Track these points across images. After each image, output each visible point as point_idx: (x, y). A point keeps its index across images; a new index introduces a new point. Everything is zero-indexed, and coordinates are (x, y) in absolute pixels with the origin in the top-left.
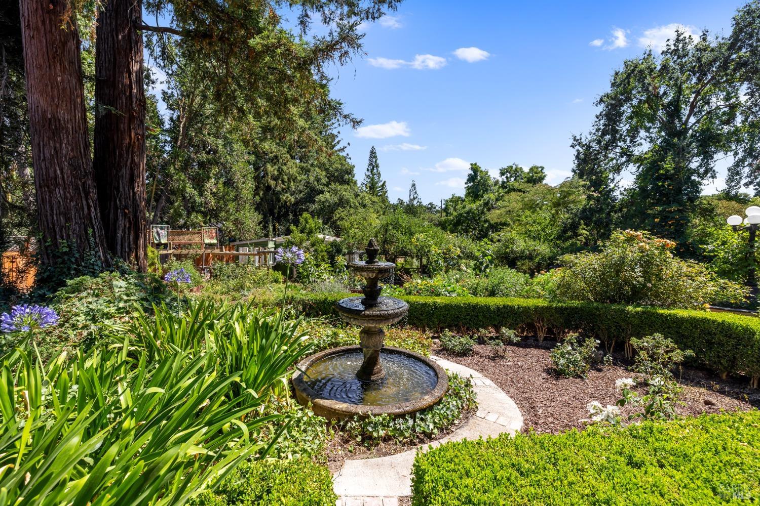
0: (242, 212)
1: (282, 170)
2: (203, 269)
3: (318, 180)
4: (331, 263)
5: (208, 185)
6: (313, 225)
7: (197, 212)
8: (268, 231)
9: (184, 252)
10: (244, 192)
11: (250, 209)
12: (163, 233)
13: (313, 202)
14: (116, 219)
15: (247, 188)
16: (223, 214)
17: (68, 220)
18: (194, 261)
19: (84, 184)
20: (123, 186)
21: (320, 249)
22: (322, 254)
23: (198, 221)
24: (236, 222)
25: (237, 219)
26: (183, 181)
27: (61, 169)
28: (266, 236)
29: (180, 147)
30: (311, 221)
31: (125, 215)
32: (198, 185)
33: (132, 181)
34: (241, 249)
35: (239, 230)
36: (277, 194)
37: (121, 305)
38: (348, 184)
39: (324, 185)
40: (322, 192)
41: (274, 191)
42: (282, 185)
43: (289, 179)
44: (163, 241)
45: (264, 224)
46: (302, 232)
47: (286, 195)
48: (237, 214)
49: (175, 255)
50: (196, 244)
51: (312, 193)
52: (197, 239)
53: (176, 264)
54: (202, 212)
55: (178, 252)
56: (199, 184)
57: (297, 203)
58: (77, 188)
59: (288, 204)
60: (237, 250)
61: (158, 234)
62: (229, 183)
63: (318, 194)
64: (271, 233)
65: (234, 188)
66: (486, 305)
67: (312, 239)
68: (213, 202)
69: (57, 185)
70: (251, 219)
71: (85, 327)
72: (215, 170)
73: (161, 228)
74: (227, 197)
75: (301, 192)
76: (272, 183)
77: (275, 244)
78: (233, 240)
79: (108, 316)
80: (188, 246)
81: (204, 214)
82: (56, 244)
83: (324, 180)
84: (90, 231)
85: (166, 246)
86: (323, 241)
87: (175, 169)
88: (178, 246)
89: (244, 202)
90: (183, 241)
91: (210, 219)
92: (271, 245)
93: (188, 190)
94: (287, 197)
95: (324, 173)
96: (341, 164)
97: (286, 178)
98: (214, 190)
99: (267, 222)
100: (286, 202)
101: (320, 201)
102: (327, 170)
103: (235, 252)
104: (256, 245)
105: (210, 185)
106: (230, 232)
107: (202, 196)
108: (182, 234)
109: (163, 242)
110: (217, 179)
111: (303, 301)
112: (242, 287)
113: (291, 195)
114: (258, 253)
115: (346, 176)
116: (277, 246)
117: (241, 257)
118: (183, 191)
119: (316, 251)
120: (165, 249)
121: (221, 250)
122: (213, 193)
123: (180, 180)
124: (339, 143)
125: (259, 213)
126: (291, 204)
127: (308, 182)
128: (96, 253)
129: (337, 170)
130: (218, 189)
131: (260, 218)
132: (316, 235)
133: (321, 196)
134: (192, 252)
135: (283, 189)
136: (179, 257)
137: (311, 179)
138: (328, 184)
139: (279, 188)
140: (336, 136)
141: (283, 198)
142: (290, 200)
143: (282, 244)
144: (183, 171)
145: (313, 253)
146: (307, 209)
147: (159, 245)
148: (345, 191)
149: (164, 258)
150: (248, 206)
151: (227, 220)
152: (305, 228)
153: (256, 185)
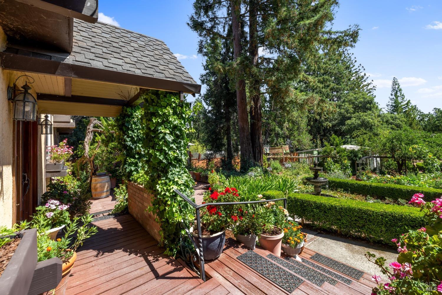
0: (301, 136)
2: (283, 164)
3: (347, 111)
4: (341, 164)
5: (285, 125)
6: (338, 142)
7: (281, 138)
8: (317, 144)
9: (276, 157)
10: (302, 125)
11: (306, 133)
12: (268, 149)
13: (344, 125)
15: (303, 123)
16: (292, 137)
17: (246, 152)
18: (280, 160)
19: (249, 142)
20: (257, 141)
21: (343, 155)
23: (281, 142)
24: (299, 141)
25: (299, 139)
27: (245, 139)
28: (316, 147)
29: (273, 111)
30: (337, 139)
31: (258, 149)
33: (259, 139)
34: (300, 155)
35: (300, 144)
36: (321, 123)
37: (260, 174)
38: (370, 110)
40: (350, 118)
41: (319, 121)
42: (324, 117)
44: (268, 152)
45: (314, 140)
46: (331, 145)
47: (327, 122)
48: (299, 137)
49: (272, 158)
50: (280, 153)
51: (343, 119)
52: (281, 150)
53: (273, 162)
55: (274, 156)
56: (281, 126)
57: (334, 126)
58: (248, 144)
60: (299, 156)
61: (266, 149)
64: (319, 145)
65: (297, 124)
66: (400, 189)
67: (338, 149)
68: (287, 132)
69: (244, 143)
70: (306, 139)
73: (267, 147)
74: (294, 129)
75: (336, 119)
76: (318, 117)
77: (318, 152)
78: (297, 150)
79: (257, 176)
80: (277, 154)
81: (284, 138)
82: (244, 158)
83: (352, 110)
84: (251, 154)
85: (269, 154)
86: (345, 150)
87: (271, 120)
88: (274, 154)
89: (302, 130)
90: (275, 152)
91: (287, 140)
92: (315, 153)
93: (276, 129)
94: (327, 124)
95: (351, 106)
96: (363, 98)
99: (316, 139)
100: (327, 127)
101: (348, 124)
102: (353, 104)
103: (297, 157)
104: (307, 153)
105: (286, 124)
106: (295, 146)
107: (282, 130)
108: (275, 149)
110: (288, 122)
113: (330, 122)
114: (308, 157)
115: (368, 105)
116: (319, 153)
117: (300, 159)
118: (274, 130)
119: (340, 156)
120: (269, 155)
121: (291, 156)
122: (287, 128)
123: (273, 125)
124: (365, 81)
125: (311, 135)
126: (330, 127)
127: (341, 113)
128: (252, 160)
129: (360, 103)
130: (289, 126)
131: (311, 137)
132: (341, 147)
133: (349, 121)
134: (279, 156)
135: (325, 119)
136: (274, 159)
137: (342, 111)
138: (354, 113)
139: (323, 119)
140: (363, 77)
141: (325, 124)
142: (329, 125)
143: (321, 152)
144: (274, 120)
145: (338, 157)
146: (340, 130)
147: (266, 154)
148: (366, 116)
149: (269, 159)
150: (304, 132)
151: (294, 140)
152: (333, 143)
153: (308, 120)
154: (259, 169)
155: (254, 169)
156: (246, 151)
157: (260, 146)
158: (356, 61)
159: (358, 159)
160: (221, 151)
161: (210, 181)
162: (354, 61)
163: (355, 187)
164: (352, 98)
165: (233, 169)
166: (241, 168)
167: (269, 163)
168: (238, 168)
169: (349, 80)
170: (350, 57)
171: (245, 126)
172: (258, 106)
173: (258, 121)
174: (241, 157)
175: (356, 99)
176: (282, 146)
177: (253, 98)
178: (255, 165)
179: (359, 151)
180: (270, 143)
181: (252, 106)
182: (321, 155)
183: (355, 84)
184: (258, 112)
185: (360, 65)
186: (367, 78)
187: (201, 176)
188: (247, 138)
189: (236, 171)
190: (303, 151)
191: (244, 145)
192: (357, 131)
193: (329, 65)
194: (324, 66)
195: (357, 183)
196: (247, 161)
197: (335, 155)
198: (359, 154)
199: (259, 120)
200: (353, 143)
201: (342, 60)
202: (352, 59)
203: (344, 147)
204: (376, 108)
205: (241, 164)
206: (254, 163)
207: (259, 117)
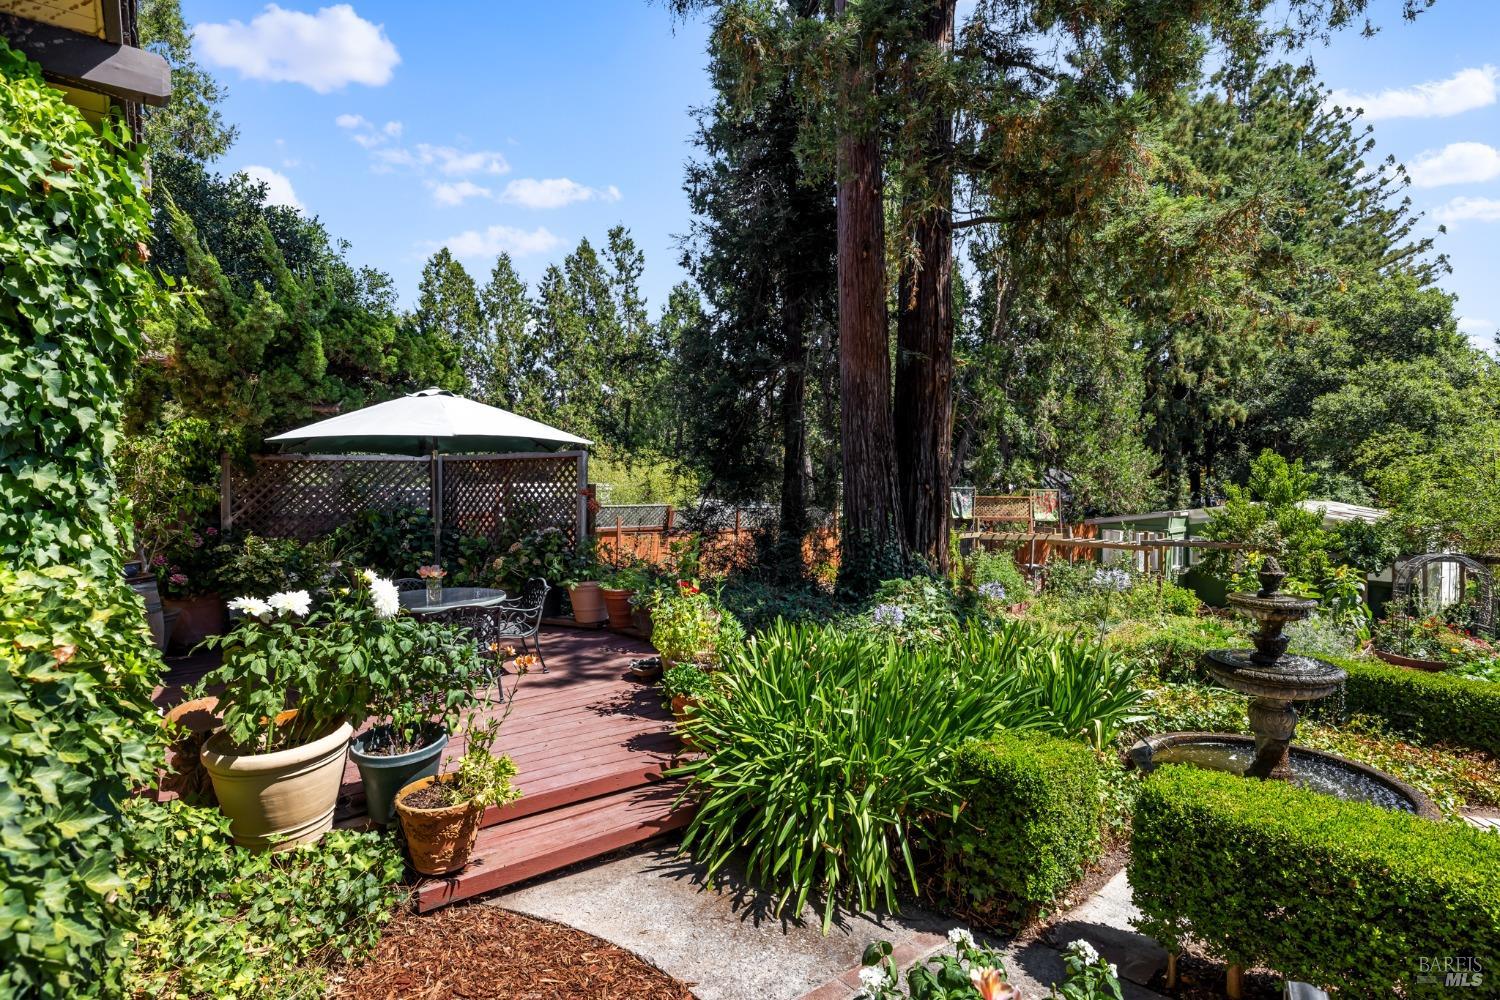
0: (1114, 452)
1: (1216, 343)
2: (1031, 571)
3: (1323, 355)
4: (1315, 582)
5: (1044, 402)
6: (1289, 483)
7: (1023, 458)
8: (1177, 492)
9: (999, 536)
10: (1120, 407)
11: (1132, 444)
12: (966, 500)
13: (1305, 412)
14: (916, 498)
15: (1125, 399)
16: (1074, 457)
17: (870, 503)
18: (1016, 553)
19: (886, 457)
20: (925, 453)
21: (1307, 543)
22: (1313, 554)
23: (1024, 475)
24: (1100, 474)
25: (1102, 468)
26: (999, 402)
27: (866, 441)
28: (1173, 503)
29: (996, 336)
30: (1283, 471)
31: (926, 491)
32: (1025, 405)
33: (935, 442)
34: (1107, 533)
35: (1106, 490)
36: (1200, 402)
37: (933, 615)
38: (1430, 353)
39: (1344, 365)
40: (1333, 386)
41: (1193, 394)
42: (1216, 378)
43: (1233, 364)
44: (966, 515)
45: (1166, 473)
46: (1256, 497)
47: (1226, 402)
48: (1102, 458)
49: (983, 542)
50: (1019, 521)
51: (1303, 390)
52: (1021, 511)
53: (984, 559)
54: (1031, 456)
55: (988, 536)
56: (1026, 402)
57: (1256, 419)
58: (879, 464)
59: (1232, 423)
60: (1099, 536)
61: (959, 504)
62: (1085, 392)
63: (1323, 392)
64: (1185, 496)
65: (1096, 401)
67: (1285, 516)
68: (1052, 436)
69: (861, 461)
70: (1134, 465)
71: (903, 634)
72: (1057, 371)
73: (963, 493)
74: (1081, 424)
75: (1269, 390)
76: (1189, 378)
77: (1186, 524)
78: (1092, 512)
79: (922, 625)
80: (1004, 525)
81: (1036, 460)
82: (858, 533)
83: (1343, 351)
84: (891, 516)
85: (969, 524)
86: (1317, 520)
88: (989, 525)
89: (1120, 428)
90: (997, 516)
91: (1047, 470)
92: (1177, 527)
93: (1007, 417)
94: (1229, 407)
95: (1344, 333)
97: (1224, 360)
98: (1056, 412)
99: (1174, 471)
100: (1225, 419)
101: (1325, 411)
102: (1353, 323)
104: (1141, 526)
105: (1048, 402)
106: (1085, 495)
107: (1032, 424)
108: (996, 502)
109: (965, 517)
110: (1061, 389)
111: (1197, 651)
112: (1102, 614)
113: (1241, 400)
114: (1144, 545)
115: (1425, 331)
116: (1191, 529)
117: (1105, 551)
118: (999, 421)
119: (1293, 546)
120: (968, 529)
121: (1067, 535)
122: (1053, 418)
123: (995, 400)
124: (1404, 231)
125: (1155, 451)
126: (1239, 423)
127: (1292, 363)
128: (896, 544)
129: (1387, 319)
130: (1063, 408)
131: (1157, 461)
132: (1298, 505)
133: (1330, 396)
134: (1012, 536)
135: (1219, 387)
136: (991, 546)
137: (1301, 353)
138: (1355, 362)
139: (1207, 385)
140: (1393, 216)
141: (1217, 410)
142: (1236, 414)
143: (1202, 526)
144: (1000, 381)
145: (1284, 552)
146: (1288, 435)
147: (960, 522)
148: (1413, 376)
149: (966, 546)
150: (1127, 437)
151: (1081, 469)
152: (1265, 488)
153: (1147, 388)
154: (930, 590)
155: (904, 584)
156: (868, 496)
157: (938, 478)
158: (1371, 143)
159: (1378, 563)
160: (759, 499)
161: (661, 639)
162: (1361, 145)
163: (1452, 710)
164: (1350, 299)
165: (802, 583)
166: (843, 578)
167: (968, 560)
168: (828, 576)
169: (1338, 221)
170: (1343, 126)
171: (871, 377)
172: (940, 287)
173: (936, 356)
174: (845, 529)
175: (1366, 302)
176: (1026, 493)
177: (921, 226)
178: (909, 570)
179: (1381, 525)
180: (977, 477)
181: (911, 263)
182: (1203, 536)
183: (1364, 242)
184: (937, 314)
185: (1392, 159)
186: (1413, 221)
187: (630, 606)
188: (878, 437)
189: (816, 591)
190: (1122, 519)
191: (863, 469)
192: (1382, 438)
193: (1258, 150)
194: (1235, 154)
195: (1465, 693)
196: (870, 545)
197: (1271, 540)
198: (1386, 540)
199: (941, 353)
200: (1344, 493)
201: (1308, 138)
202: (1354, 134)
203: (1311, 506)
204: (1458, 346)
205: (844, 557)
206: (904, 556)
207: (942, 338)
